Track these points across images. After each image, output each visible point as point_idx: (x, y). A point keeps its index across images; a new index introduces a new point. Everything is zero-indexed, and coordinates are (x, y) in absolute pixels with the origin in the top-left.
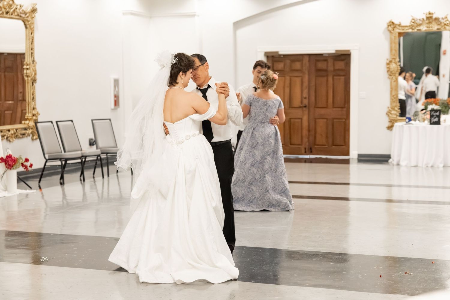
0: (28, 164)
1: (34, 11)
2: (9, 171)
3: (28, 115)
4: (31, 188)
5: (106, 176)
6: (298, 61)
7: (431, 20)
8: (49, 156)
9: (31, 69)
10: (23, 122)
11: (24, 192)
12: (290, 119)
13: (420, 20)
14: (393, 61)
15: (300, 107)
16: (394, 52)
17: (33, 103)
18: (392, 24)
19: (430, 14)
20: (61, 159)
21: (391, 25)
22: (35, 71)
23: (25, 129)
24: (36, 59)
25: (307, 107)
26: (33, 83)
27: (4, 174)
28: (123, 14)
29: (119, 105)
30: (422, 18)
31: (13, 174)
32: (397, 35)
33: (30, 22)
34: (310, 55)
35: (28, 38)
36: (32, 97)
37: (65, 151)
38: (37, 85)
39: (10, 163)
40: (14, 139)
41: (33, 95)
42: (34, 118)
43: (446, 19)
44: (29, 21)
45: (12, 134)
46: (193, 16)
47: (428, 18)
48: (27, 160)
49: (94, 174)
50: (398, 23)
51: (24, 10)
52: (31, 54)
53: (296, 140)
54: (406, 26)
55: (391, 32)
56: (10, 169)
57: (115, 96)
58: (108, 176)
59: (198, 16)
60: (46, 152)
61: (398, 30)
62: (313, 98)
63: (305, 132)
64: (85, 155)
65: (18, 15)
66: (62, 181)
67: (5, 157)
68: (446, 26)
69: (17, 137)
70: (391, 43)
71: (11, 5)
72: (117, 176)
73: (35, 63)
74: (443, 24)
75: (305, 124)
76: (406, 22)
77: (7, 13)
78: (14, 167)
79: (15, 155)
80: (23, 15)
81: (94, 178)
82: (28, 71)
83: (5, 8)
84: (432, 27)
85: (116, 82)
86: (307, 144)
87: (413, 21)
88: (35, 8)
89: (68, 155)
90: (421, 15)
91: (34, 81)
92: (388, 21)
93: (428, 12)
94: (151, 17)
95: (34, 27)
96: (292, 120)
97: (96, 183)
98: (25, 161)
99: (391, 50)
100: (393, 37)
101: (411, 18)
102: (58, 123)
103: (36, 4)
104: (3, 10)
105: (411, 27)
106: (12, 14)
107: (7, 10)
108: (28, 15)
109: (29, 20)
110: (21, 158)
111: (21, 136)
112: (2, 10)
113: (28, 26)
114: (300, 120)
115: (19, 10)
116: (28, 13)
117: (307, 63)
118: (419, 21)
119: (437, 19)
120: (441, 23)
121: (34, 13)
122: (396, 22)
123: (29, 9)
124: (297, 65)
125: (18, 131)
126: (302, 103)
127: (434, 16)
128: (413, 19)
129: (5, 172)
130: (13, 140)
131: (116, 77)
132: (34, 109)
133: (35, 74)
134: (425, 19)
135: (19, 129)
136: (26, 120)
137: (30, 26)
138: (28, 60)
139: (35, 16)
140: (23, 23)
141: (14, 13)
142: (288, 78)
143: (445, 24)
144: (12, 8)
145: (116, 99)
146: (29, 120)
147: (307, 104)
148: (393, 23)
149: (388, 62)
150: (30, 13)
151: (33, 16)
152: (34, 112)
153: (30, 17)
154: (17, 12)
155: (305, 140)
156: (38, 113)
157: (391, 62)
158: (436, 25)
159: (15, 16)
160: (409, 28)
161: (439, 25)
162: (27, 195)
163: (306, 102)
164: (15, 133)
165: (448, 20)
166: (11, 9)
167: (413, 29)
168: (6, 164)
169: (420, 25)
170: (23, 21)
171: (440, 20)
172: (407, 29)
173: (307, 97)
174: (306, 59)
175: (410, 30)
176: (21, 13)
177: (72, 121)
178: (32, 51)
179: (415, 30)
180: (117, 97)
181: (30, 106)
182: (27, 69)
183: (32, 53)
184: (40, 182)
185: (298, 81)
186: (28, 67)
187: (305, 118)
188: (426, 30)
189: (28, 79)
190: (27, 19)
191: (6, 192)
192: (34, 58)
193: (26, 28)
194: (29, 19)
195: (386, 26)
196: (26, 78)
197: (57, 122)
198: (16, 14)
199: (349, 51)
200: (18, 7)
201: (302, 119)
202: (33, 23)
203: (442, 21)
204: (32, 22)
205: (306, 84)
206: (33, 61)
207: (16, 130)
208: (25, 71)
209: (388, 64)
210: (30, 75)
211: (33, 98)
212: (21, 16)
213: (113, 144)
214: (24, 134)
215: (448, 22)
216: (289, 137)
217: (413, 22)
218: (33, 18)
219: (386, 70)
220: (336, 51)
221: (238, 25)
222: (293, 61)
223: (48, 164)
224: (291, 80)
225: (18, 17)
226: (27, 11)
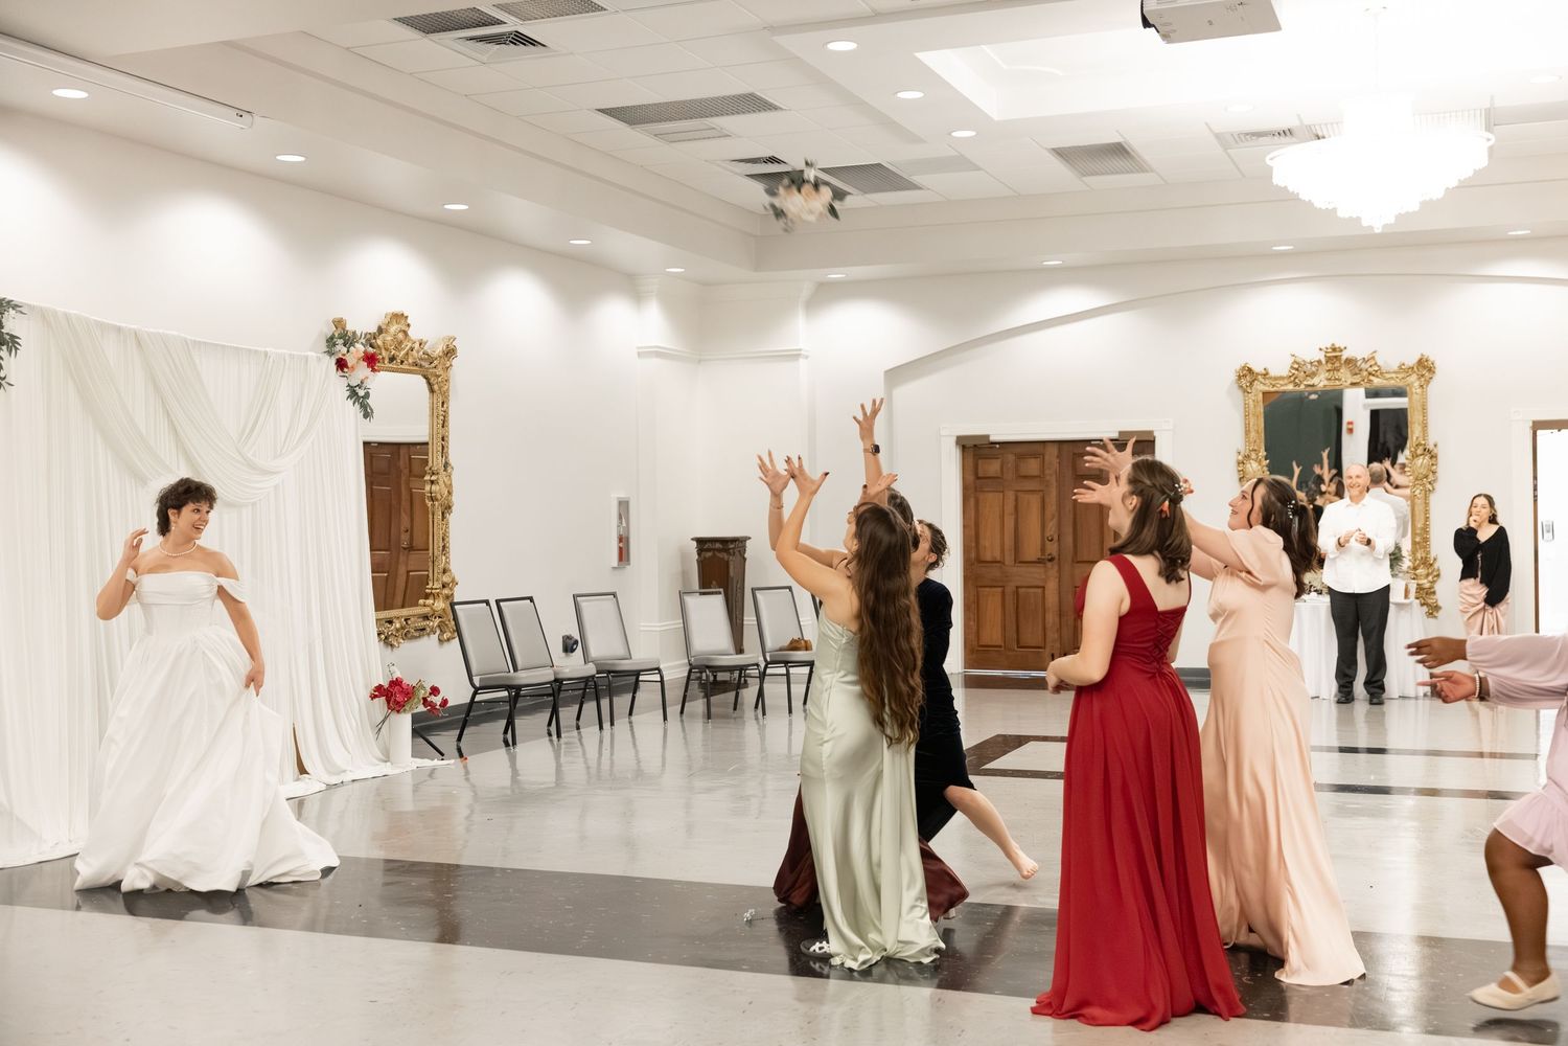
0: (437, 700)
1: (450, 352)
2: (394, 716)
3: (434, 586)
4: (442, 754)
5: (606, 725)
6: (1035, 456)
7: (1337, 364)
8: (481, 680)
9: (441, 482)
10: (421, 601)
11: (427, 763)
12: (1017, 587)
13: (1311, 363)
14: (1253, 456)
15: (1039, 561)
16: (1253, 434)
17: (444, 558)
18: (1247, 375)
19: (1334, 350)
20: (508, 687)
21: (1245, 376)
22: (450, 488)
23: (426, 617)
24: (452, 460)
25: (1056, 561)
26: (443, 513)
27: (383, 721)
28: (639, 354)
29: (628, 560)
30: (1317, 359)
31: (404, 722)
32: (1261, 395)
33: (439, 380)
34: (1061, 443)
35: (435, 414)
36: (441, 545)
37: (515, 670)
38: (452, 518)
39: (399, 698)
40: (401, 641)
41: (443, 540)
42: (446, 591)
43: (1373, 363)
44: (439, 376)
45: (397, 630)
46: (795, 356)
47: (1329, 359)
48: (435, 691)
49: (578, 718)
50: (1264, 372)
51: (429, 351)
52: (440, 449)
53: (1031, 636)
54: (1282, 378)
55: (1245, 391)
56: (398, 712)
57: (620, 540)
58: (612, 724)
59: (807, 357)
60: (474, 671)
61: (1260, 387)
62: (1069, 539)
63: (1051, 618)
64: (560, 676)
65: (415, 365)
66: (509, 736)
67: (386, 685)
68: (1371, 378)
69: (407, 636)
70: (1246, 416)
71: (401, 343)
72: (630, 723)
73: (449, 469)
74: (1365, 373)
75: (1052, 598)
76: (1280, 367)
77: (392, 359)
78: (407, 708)
79: (409, 680)
80: (426, 364)
81: (578, 728)
82: (433, 487)
83: (386, 350)
84: (1339, 380)
85: (624, 505)
86: (1058, 645)
87: (1296, 366)
88: (451, 347)
89: (523, 677)
90: (1312, 353)
91: (448, 508)
92: (1238, 368)
93: (1329, 346)
94: (700, 361)
95: (448, 389)
96: (1021, 591)
97: (583, 740)
98: (430, 694)
99: (1247, 432)
100: (1251, 403)
101: (1293, 359)
102: (501, 604)
103: (454, 339)
104: (384, 353)
105: (1292, 379)
106: (402, 362)
107: (392, 354)
108: (435, 363)
109: (437, 374)
110: (423, 688)
111: (416, 634)
112: (381, 354)
113: (436, 387)
114: (1040, 590)
115: (418, 352)
116: (436, 359)
117: (1055, 461)
118: (1309, 366)
119: (1349, 361)
120: (1361, 370)
121: (449, 359)
122: (1258, 368)
123: (439, 350)
124: (1032, 466)
125: (409, 622)
126: (1043, 550)
127: (1345, 355)
128: (1295, 362)
129: (386, 718)
130: (399, 643)
131: (622, 495)
132: (445, 571)
133: (450, 493)
134: (1324, 362)
135: (412, 619)
136: (427, 597)
137: (440, 388)
138: (435, 461)
139: (451, 365)
140: (425, 380)
141: (407, 360)
142: (1011, 495)
143: (1370, 374)
144: (402, 349)
145: (621, 545)
146: (435, 596)
147: (1055, 554)
148: (1250, 370)
149: (1240, 458)
150: (440, 357)
151: (448, 364)
152: (446, 579)
153: (440, 367)
154: (412, 356)
155: (1052, 635)
156: (453, 581)
157: (1247, 457)
158: (1349, 375)
159: (409, 364)
160: (1286, 381)
161: (1356, 374)
162: (432, 772)
163: (1052, 548)
164: (403, 628)
165: (1376, 364)
166: (400, 351)
167: (1296, 385)
168: (388, 702)
169: (1313, 375)
170: (425, 377)
171: (1359, 363)
172: (1282, 385)
173: (1056, 538)
174: (1053, 451)
175: (1290, 387)
176: (421, 359)
177: (531, 599)
178: (444, 442)
179: (1302, 387)
180: (624, 541)
181: (436, 563)
182: (432, 482)
183: (443, 447)
184: (459, 739)
185: (1034, 501)
186: (434, 478)
187: (1052, 586)
188: (1325, 386)
189: (433, 505)
190: (434, 370)
191: (388, 764)
192: (446, 457)
193: (432, 391)
194: (439, 372)
195: (1233, 377)
196: (429, 504)
197: (498, 602)
198: (410, 361)
199: (1151, 433)
200: (417, 346)
201: (1044, 587)
202: (446, 381)
203: (1364, 366)
204: (445, 379)
205: (1052, 508)
206: (446, 465)
207: (406, 620)
208: (428, 488)
209: (1239, 463)
210: (439, 497)
211: (444, 547)
212: (421, 366)
213: (620, 651)
214: (424, 629)
215: (1376, 368)
216: (1014, 628)
217: (1297, 370)
218: (448, 368)
219: (1236, 477)
220: (1120, 433)
221: (896, 375)
222: (1021, 457)
223: (478, 698)
224: (1016, 500)
225: (415, 368)
226: (435, 355)
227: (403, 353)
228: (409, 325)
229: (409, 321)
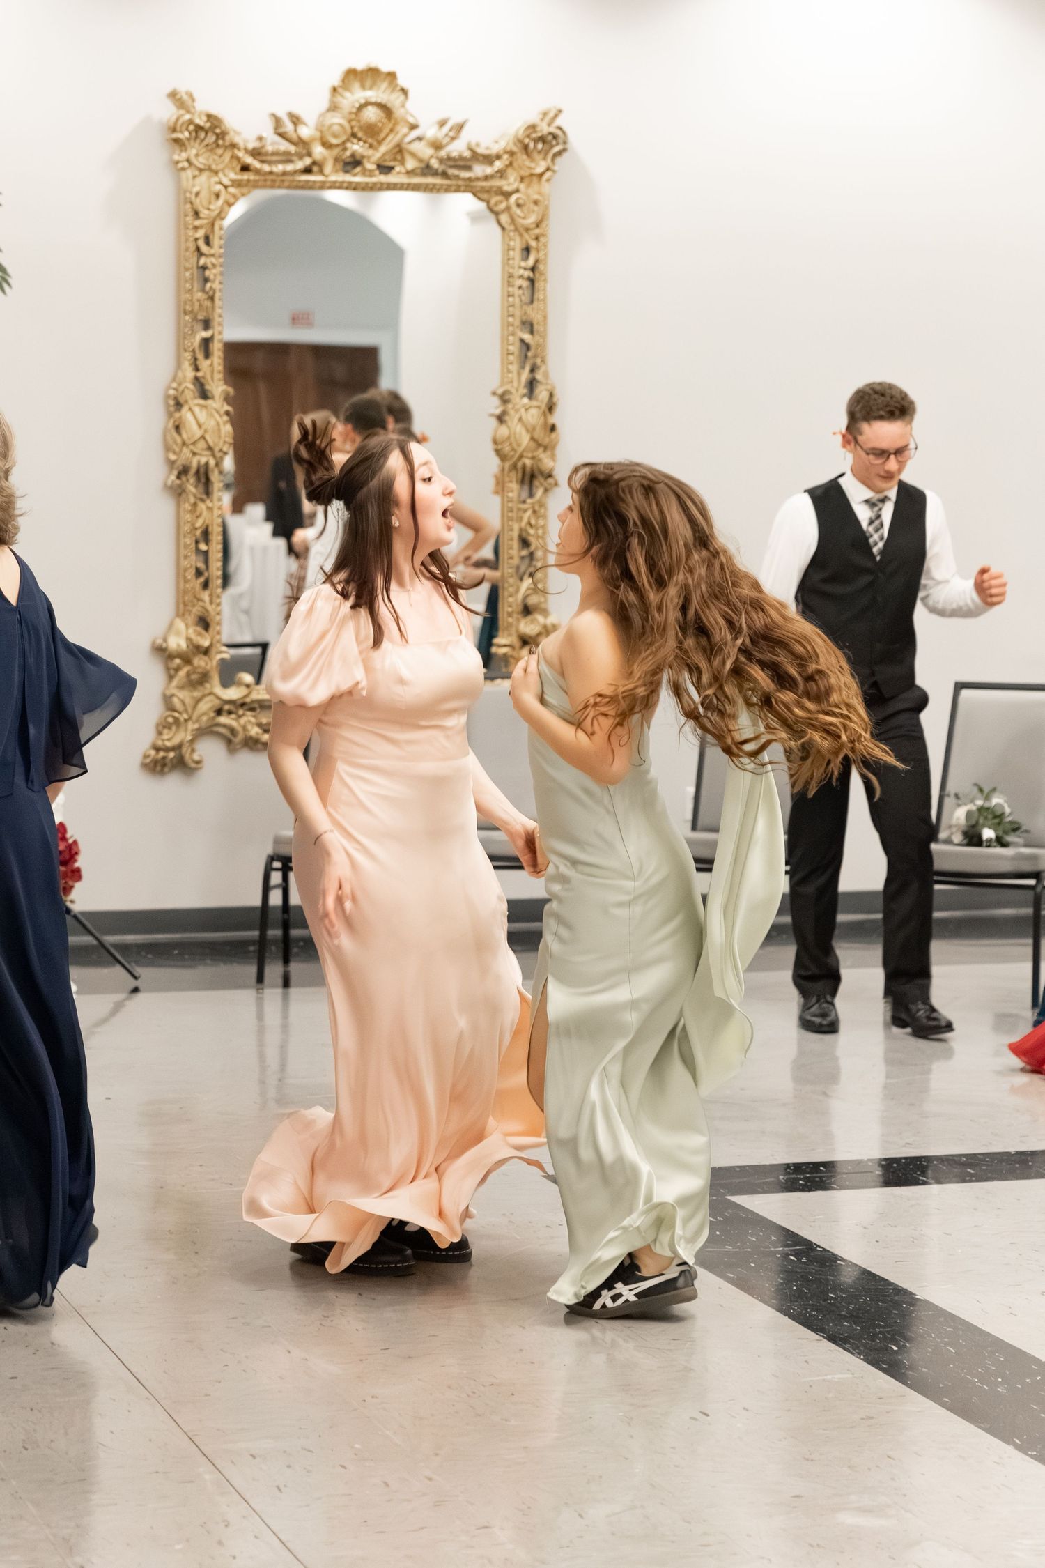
1: (539, 142)
9: (513, 420)
33: (513, 198)
36: (517, 552)
41: (525, 543)
44: (507, 195)
52: (517, 348)
65: (427, 170)
71: (377, 128)
77: (354, 163)
80: (467, 170)
83: (326, 144)
88: (544, 129)
103: (560, 111)
104: (318, 151)
106: (385, 170)
107: (348, 153)
108: (498, 165)
109: (507, 188)
112: (309, 154)
113: (504, 218)
115: (435, 145)
116: (498, 157)
121: (545, 159)
123: (505, 137)
132: (527, 610)
139: (548, 170)
141: (402, 162)
144: (380, 142)
150: (512, 153)
151: (541, 167)
152: (528, 627)
153: (514, 175)
154: (413, 155)
159: (410, 173)
170: (477, 197)
176: (449, 160)
178: (527, 337)
183: (526, 346)
190: (496, 183)
193: (503, 228)
194: (510, 183)
198: (411, 164)
200: (430, 133)
202: (536, 203)
204: (536, 197)
210: (508, 450)
218: (541, 175)
225: (430, 180)
226: (495, 149)
227: (383, 148)
228: (404, 91)
229: (402, 81)
